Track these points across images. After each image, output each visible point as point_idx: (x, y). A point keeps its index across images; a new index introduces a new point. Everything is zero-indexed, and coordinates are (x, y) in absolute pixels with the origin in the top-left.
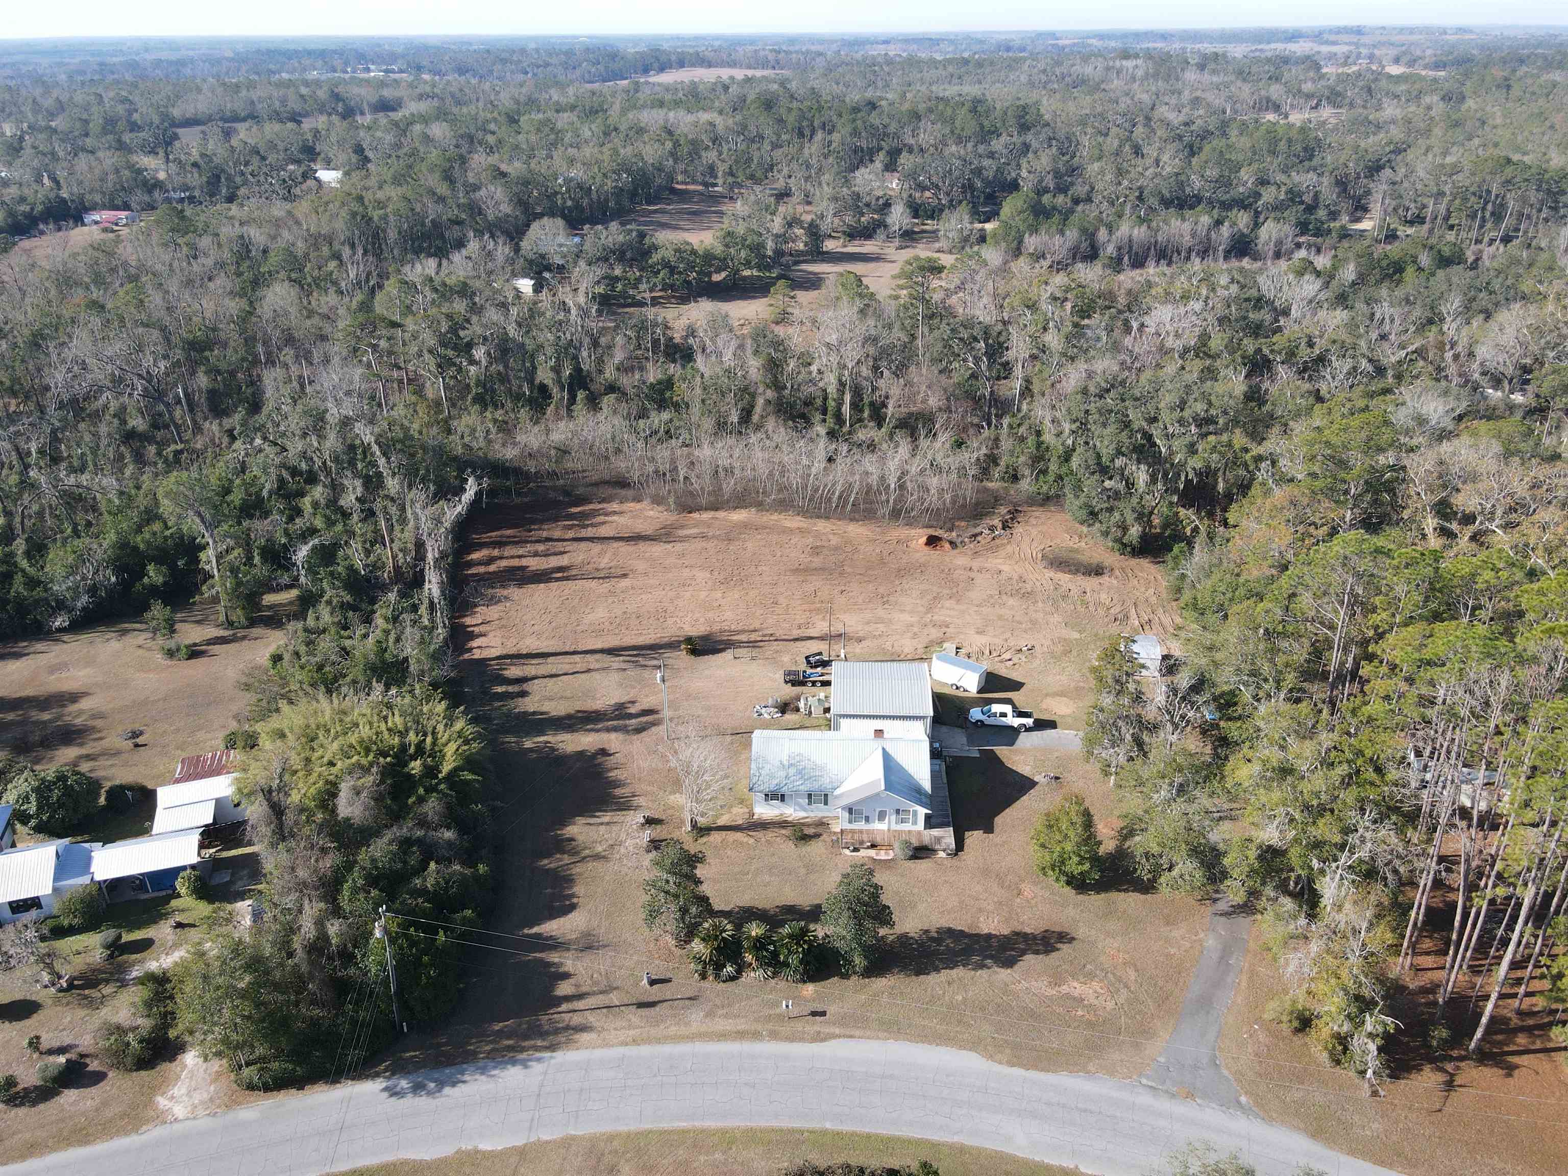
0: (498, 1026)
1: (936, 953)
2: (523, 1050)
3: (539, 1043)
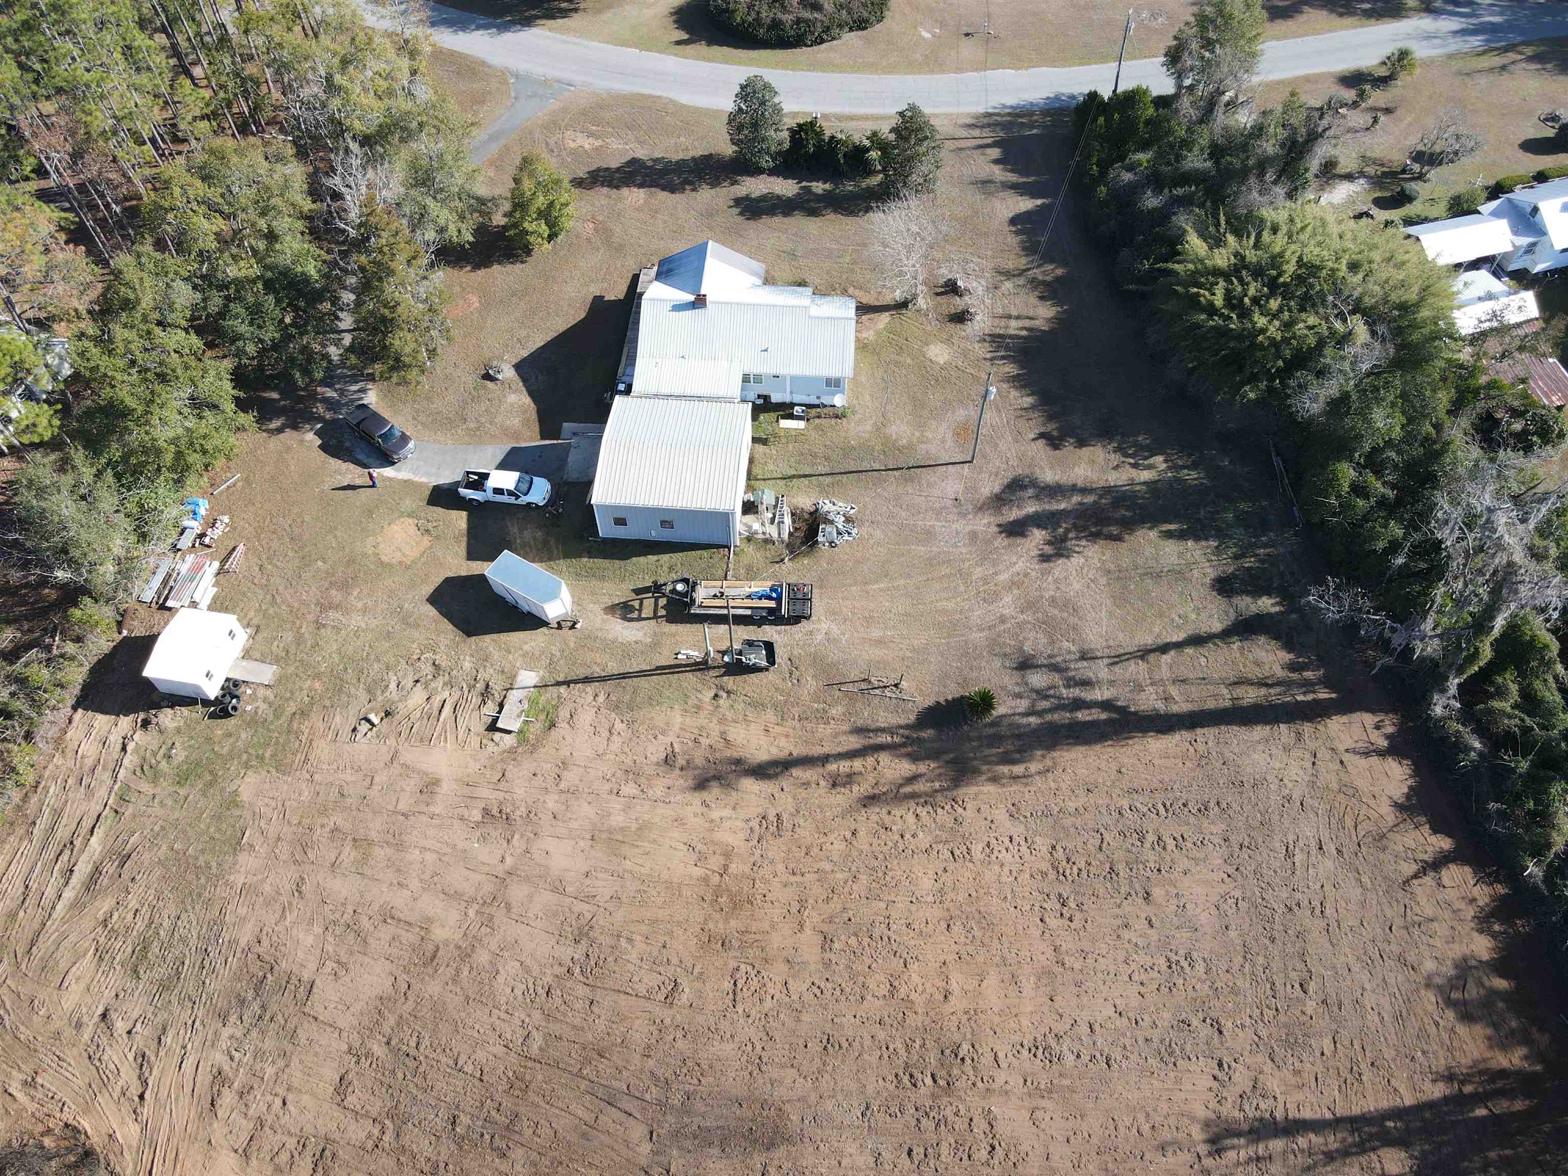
0: (1035, 131)
1: (691, 172)
2: (1009, 114)
3: (998, 118)
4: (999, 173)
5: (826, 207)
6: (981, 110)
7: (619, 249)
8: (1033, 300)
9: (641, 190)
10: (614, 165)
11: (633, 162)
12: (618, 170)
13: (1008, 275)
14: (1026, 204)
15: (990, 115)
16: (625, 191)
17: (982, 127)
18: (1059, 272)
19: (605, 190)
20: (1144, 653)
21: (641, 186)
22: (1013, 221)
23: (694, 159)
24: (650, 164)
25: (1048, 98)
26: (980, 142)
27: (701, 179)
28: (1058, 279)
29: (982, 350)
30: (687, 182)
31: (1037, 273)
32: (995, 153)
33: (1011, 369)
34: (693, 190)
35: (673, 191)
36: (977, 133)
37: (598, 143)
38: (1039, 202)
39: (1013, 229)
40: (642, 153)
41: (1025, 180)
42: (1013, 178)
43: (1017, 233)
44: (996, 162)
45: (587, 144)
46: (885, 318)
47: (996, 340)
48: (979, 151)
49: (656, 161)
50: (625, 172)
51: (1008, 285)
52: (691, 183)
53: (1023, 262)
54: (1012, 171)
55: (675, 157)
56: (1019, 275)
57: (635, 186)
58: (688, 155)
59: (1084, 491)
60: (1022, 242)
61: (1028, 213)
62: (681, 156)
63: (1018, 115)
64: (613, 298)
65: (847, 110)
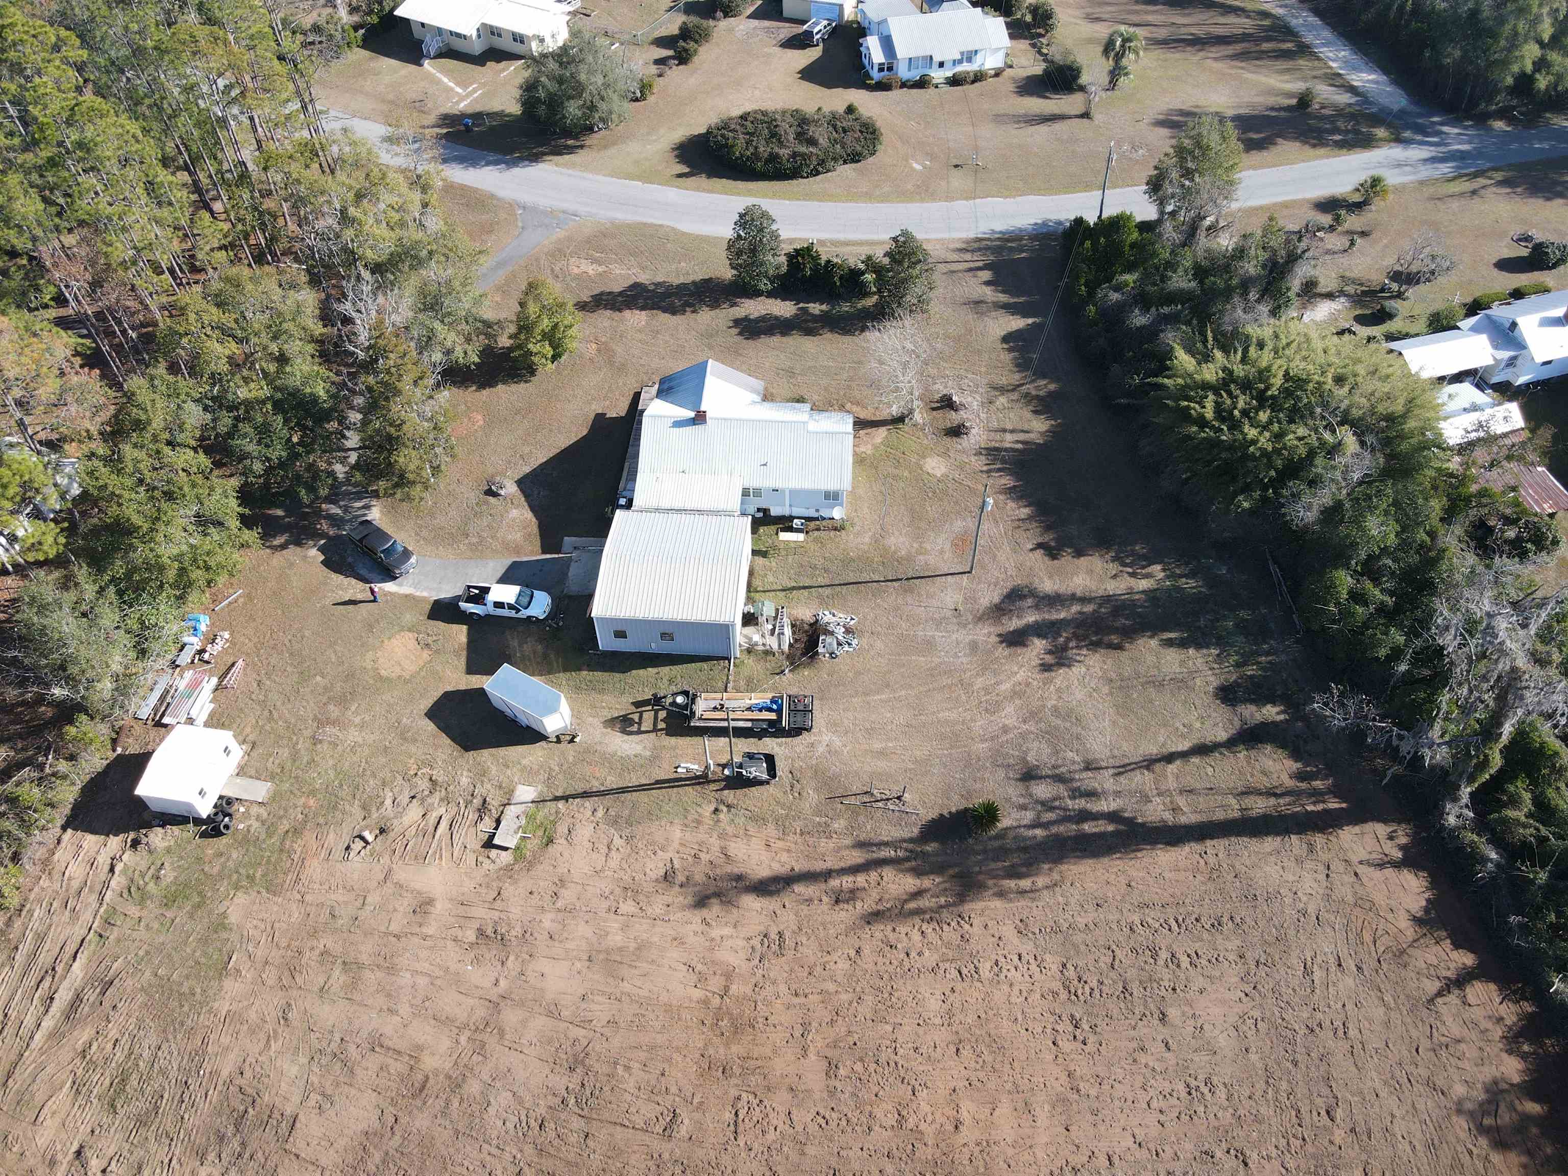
0: (1024, 255)
1: (691, 295)
2: (999, 239)
3: (989, 243)
4: (989, 293)
5: (823, 327)
6: (972, 235)
7: (622, 369)
8: (1028, 415)
9: (643, 313)
10: (617, 289)
11: (636, 286)
12: (621, 294)
13: (1002, 390)
14: (1018, 323)
15: (980, 240)
16: (627, 313)
17: (973, 251)
18: (1052, 387)
19: (608, 313)
20: (1149, 763)
21: (643, 308)
22: (1006, 339)
23: (694, 283)
24: (652, 287)
25: (1036, 224)
26: (972, 265)
27: (702, 301)
28: (1050, 394)
29: (979, 463)
30: (687, 304)
31: (1030, 388)
32: (986, 275)
33: (1007, 481)
34: (693, 312)
35: (674, 313)
36: (968, 256)
37: (601, 269)
38: (1030, 321)
39: (1005, 346)
40: (644, 278)
41: (1016, 300)
42: (1003, 298)
43: (1010, 350)
44: (988, 283)
45: (591, 269)
46: (882, 432)
47: (992, 453)
48: (970, 274)
49: (658, 285)
50: (628, 296)
51: (1002, 400)
52: (691, 305)
53: (1016, 378)
54: (1003, 292)
55: (676, 281)
56: (1013, 390)
57: (637, 308)
58: (688, 280)
59: (1083, 600)
60: (1015, 358)
61: (1019, 331)
62: (682, 280)
63: (1008, 240)
64: (615, 415)
65: (841, 237)
